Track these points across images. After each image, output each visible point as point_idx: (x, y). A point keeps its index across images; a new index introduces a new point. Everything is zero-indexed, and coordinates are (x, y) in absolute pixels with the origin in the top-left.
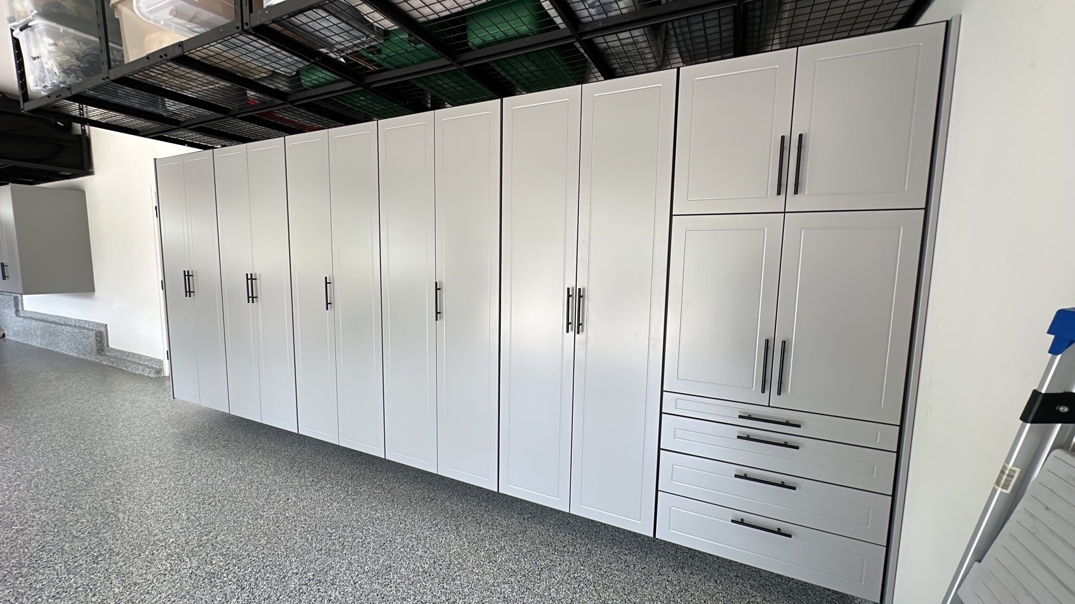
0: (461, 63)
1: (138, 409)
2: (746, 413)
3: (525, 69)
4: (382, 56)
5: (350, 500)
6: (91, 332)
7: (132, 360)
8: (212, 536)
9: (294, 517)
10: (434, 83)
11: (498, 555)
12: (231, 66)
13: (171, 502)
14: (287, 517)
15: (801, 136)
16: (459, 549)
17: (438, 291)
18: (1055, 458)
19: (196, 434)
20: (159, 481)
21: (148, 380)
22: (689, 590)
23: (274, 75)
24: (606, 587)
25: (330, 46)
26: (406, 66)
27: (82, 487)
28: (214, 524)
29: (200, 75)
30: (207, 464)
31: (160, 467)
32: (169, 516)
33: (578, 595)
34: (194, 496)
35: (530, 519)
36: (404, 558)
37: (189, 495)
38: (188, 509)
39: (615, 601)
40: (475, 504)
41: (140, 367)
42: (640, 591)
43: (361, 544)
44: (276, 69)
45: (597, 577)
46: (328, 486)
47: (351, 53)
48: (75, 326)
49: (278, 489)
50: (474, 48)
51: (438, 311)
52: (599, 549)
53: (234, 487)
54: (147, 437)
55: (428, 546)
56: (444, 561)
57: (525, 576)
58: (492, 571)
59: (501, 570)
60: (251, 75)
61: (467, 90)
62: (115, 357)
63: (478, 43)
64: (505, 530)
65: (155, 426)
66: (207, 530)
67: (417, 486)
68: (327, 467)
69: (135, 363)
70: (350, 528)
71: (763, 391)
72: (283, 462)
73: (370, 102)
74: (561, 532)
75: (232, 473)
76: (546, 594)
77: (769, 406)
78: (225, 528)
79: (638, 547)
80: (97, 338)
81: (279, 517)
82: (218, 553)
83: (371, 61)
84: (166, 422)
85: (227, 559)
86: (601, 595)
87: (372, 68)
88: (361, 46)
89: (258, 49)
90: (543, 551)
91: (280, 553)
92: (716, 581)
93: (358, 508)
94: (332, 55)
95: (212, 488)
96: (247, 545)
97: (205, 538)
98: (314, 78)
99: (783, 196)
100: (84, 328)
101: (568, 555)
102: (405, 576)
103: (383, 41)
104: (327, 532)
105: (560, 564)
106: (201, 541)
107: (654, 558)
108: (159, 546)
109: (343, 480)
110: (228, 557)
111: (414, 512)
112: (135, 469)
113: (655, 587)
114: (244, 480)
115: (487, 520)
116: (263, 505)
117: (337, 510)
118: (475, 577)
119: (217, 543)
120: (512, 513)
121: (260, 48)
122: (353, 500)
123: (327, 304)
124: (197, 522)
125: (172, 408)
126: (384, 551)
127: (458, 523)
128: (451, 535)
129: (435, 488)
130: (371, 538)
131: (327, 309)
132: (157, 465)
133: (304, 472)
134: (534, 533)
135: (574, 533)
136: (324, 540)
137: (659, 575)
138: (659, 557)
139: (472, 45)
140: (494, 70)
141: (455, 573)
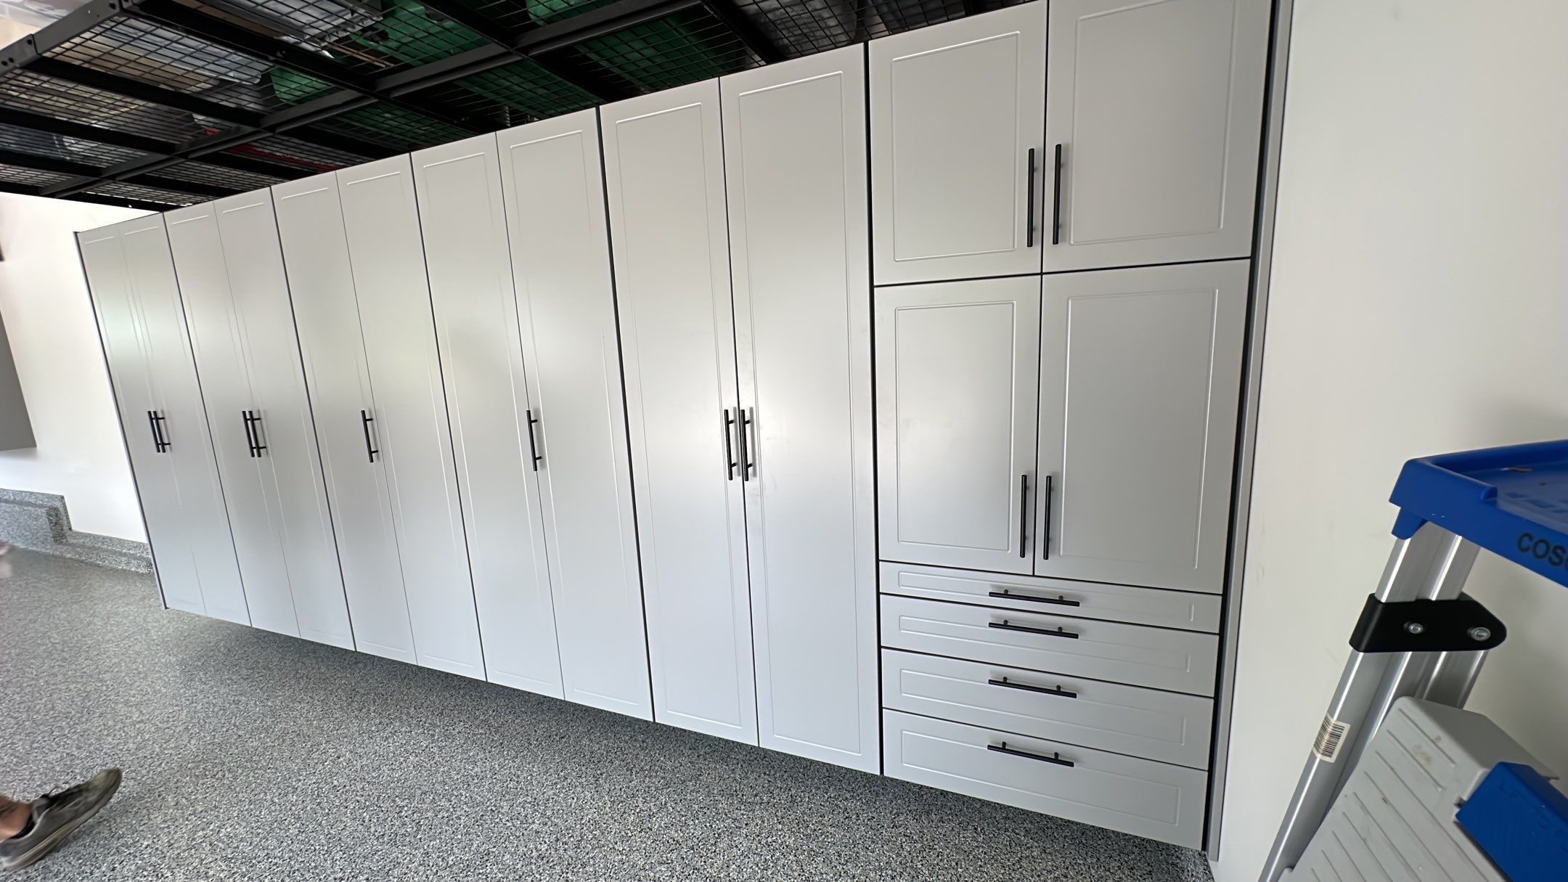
0: (526, 50)
1: (115, 629)
2: (1000, 587)
3: (636, 53)
4: (393, 44)
5: (435, 750)
6: (39, 510)
7: (109, 548)
8: (212, 830)
9: (345, 786)
10: (496, 85)
11: (654, 819)
12: (140, 73)
13: (153, 778)
14: (335, 786)
15: (1059, 147)
16: (596, 815)
17: (533, 424)
18: (1400, 713)
19: (203, 661)
20: (135, 747)
21: (136, 578)
22: (935, 847)
23: (223, 85)
24: (813, 855)
25: (298, 31)
26: (437, 58)
27: (9, 767)
28: (217, 810)
29: (96, 91)
30: (216, 709)
31: (139, 722)
32: (147, 802)
33: (770, 872)
34: (190, 765)
35: (708, 756)
36: (511, 838)
37: (181, 765)
38: (177, 788)
39: (824, 876)
40: (627, 738)
41: (124, 559)
42: (863, 856)
43: (446, 820)
44: (221, 74)
45: (802, 839)
46: (404, 729)
47: (335, 41)
48: (14, 502)
49: (324, 742)
50: (540, 23)
51: (537, 456)
52: (807, 795)
53: (255, 744)
54: (124, 674)
55: (549, 813)
56: (572, 836)
57: (693, 849)
58: (644, 845)
59: (658, 842)
60: (184, 86)
61: (554, 93)
62: (83, 546)
63: (543, 14)
64: (669, 776)
65: (138, 654)
66: (205, 820)
67: (540, 718)
68: (406, 698)
69: (115, 553)
70: (432, 796)
71: (1023, 555)
72: (336, 696)
73: (403, 121)
74: (752, 772)
75: (255, 721)
76: (722, 875)
77: (1034, 575)
78: (235, 814)
79: (865, 786)
80: (51, 518)
81: (322, 788)
82: (219, 857)
83: (377, 54)
84: (158, 645)
85: (232, 865)
86: (804, 867)
87: (383, 65)
88: (349, 29)
89: (172, 41)
90: (723, 805)
91: (317, 848)
92: (975, 829)
93: (447, 761)
94: (304, 45)
95: (220, 750)
96: (267, 840)
97: (201, 833)
98: (293, 87)
99: (1037, 247)
100: (29, 504)
101: (760, 809)
102: (509, 867)
103: (382, 18)
104: (395, 806)
105: (746, 824)
106: (194, 839)
107: (887, 800)
108: (125, 854)
109: (428, 716)
110: (235, 863)
111: (533, 760)
112: (99, 729)
113: (885, 847)
114: (273, 732)
115: (643, 764)
116: (299, 769)
117: (414, 767)
118: (617, 857)
119: (220, 840)
120: (682, 748)
121: (175, 39)
122: (441, 748)
123: (371, 453)
124: (191, 808)
125: (169, 622)
126: (481, 828)
127: (599, 772)
128: (587, 793)
129: (569, 718)
130: (463, 809)
131: (372, 461)
132: (135, 719)
133: (369, 710)
134: (711, 778)
135: (772, 772)
136: (390, 818)
137: (893, 828)
138: (896, 798)
139: (536, 18)
140: (585, 58)
141: (587, 854)
